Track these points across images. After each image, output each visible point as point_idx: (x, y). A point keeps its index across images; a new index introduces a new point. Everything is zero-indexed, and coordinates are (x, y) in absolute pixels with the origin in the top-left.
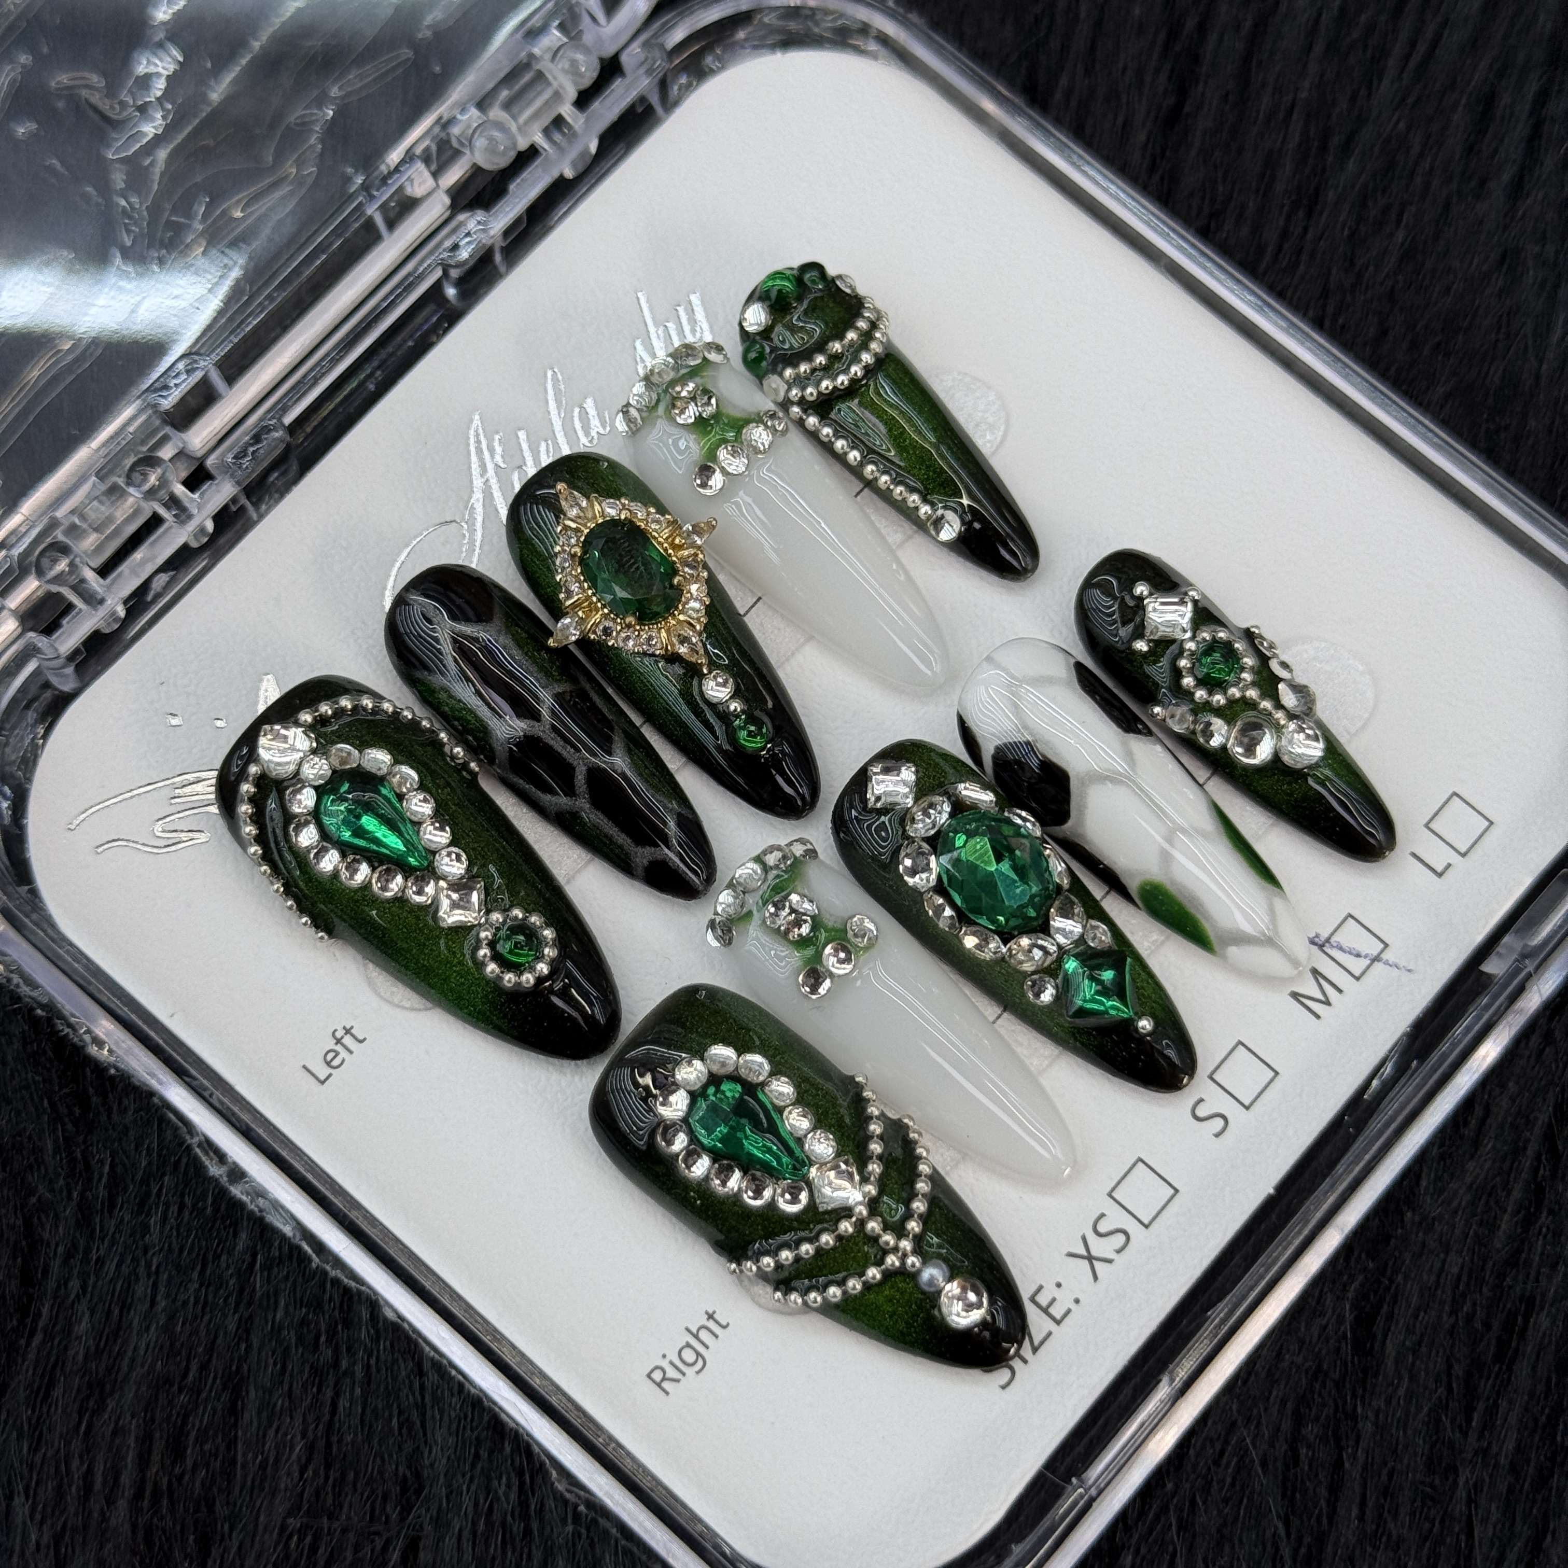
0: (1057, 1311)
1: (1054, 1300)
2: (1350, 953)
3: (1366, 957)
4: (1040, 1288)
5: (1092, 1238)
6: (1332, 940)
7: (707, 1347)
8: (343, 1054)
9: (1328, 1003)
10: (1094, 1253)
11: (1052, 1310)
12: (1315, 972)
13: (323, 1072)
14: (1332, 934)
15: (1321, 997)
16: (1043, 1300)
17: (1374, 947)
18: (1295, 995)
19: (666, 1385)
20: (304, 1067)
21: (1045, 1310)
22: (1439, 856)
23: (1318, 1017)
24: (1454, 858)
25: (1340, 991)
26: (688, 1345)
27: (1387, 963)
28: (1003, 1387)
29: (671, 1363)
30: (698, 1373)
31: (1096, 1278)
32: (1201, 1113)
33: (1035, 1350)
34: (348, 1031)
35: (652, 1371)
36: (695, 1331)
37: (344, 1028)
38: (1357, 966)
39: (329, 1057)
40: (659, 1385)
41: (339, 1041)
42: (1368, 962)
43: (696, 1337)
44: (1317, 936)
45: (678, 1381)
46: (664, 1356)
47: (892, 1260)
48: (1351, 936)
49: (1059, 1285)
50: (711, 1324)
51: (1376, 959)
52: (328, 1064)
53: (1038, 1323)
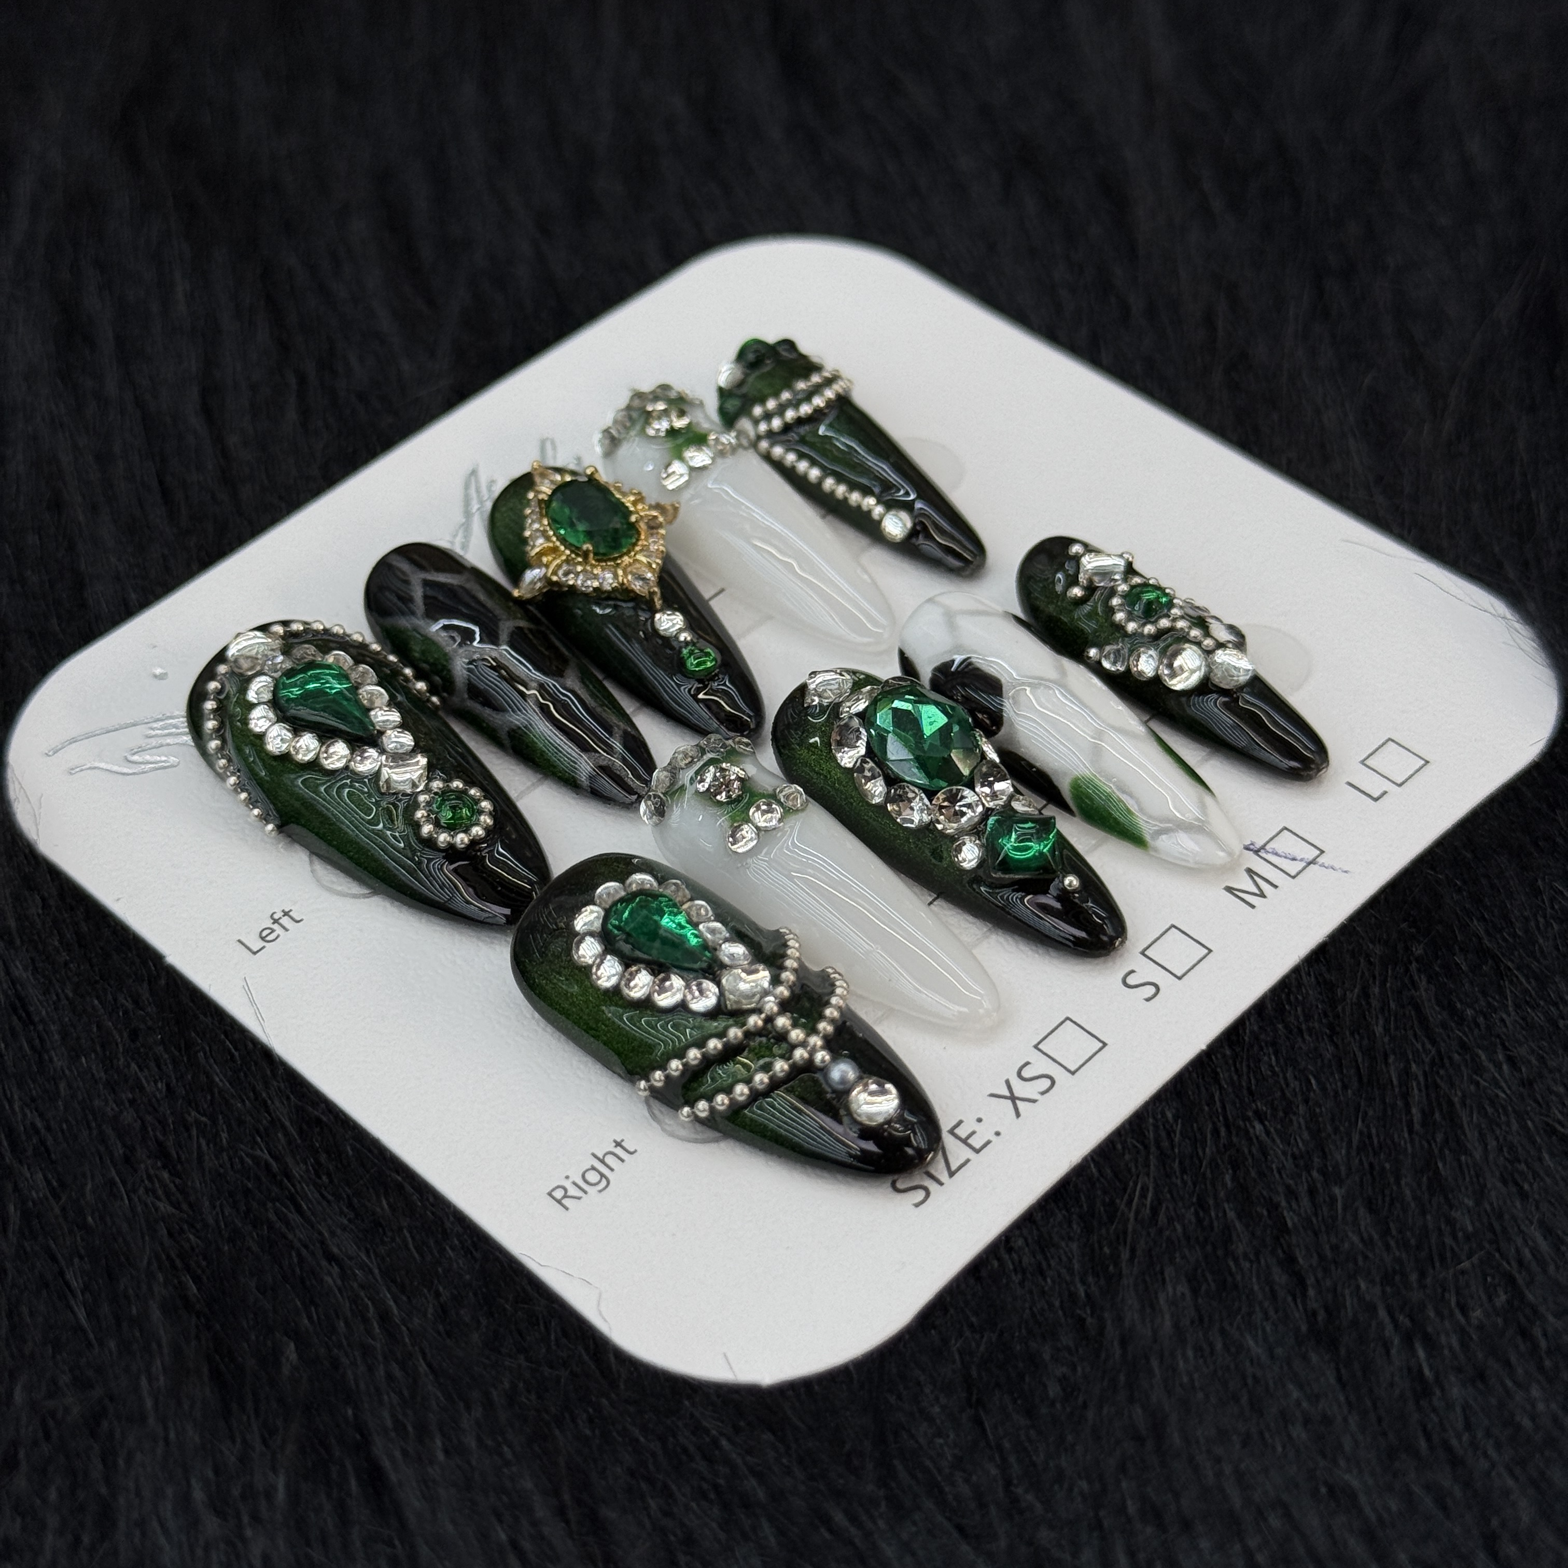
0: (976, 1142)
1: (973, 1133)
2: (1286, 857)
3: (1302, 860)
4: (960, 1122)
5: (1016, 1082)
6: (1267, 847)
7: (612, 1170)
8: (279, 931)
9: (1262, 895)
10: (1017, 1094)
11: (970, 1141)
12: (1250, 871)
13: (256, 944)
14: (1268, 842)
15: (1256, 891)
16: (962, 1132)
17: (1310, 853)
18: (1229, 889)
19: (566, 1202)
20: (239, 941)
21: (965, 1141)
22: (1373, 785)
23: (1253, 907)
24: (1390, 787)
25: (1275, 886)
26: (593, 1168)
27: (1322, 865)
28: (917, 1205)
29: (575, 1184)
30: (600, 1191)
31: (1018, 1115)
32: (1131, 980)
33: (952, 1174)
34: (286, 914)
35: (554, 1190)
37: (283, 911)
38: (1293, 868)
39: (264, 934)
40: (559, 1202)
41: (276, 921)
42: (1304, 864)
43: (602, 1161)
44: (1252, 844)
45: (579, 1198)
46: (567, 1178)
47: (800, 1054)
48: (1285, 843)
49: (980, 1120)
50: (618, 1151)
51: (1312, 862)
52: (263, 939)
53: (956, 1151)
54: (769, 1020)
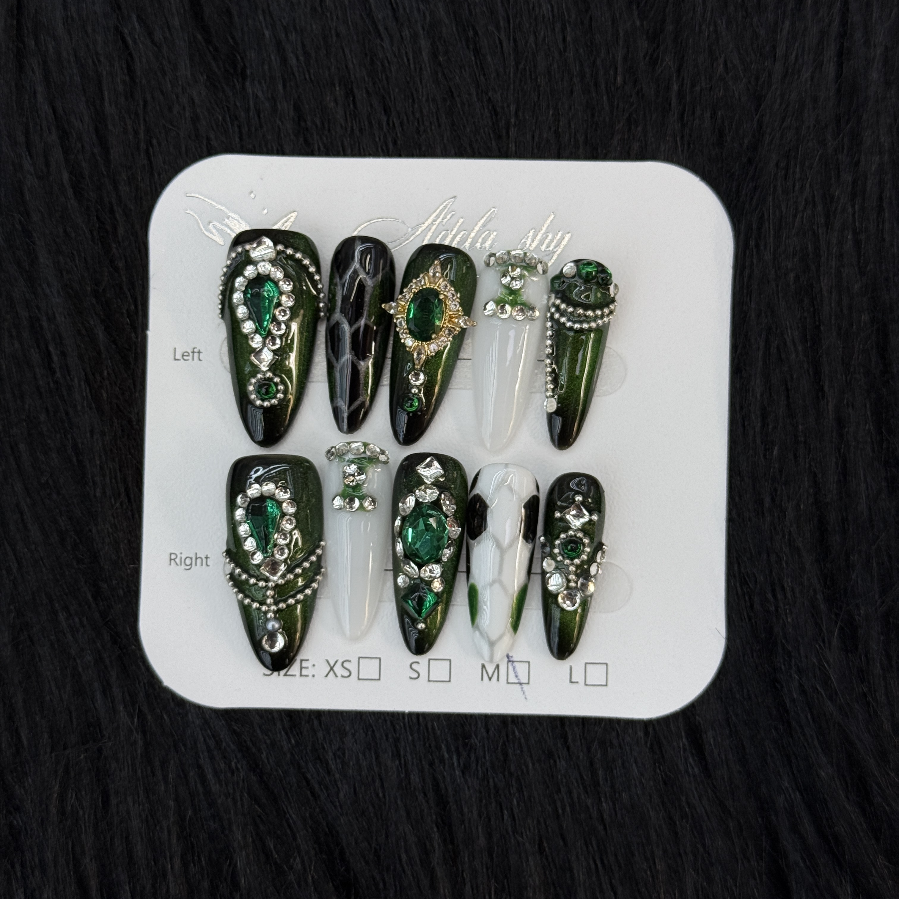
0: (304, 672)
1: (307, 668)
2: (515, 673)
3: (519, 679)
4: (307, 660)
5: (339, 664)
6: (514, 663)
7: (196, 565)
8: (190, 358)
9: (490, 679)
10: (335, 668)
11: (303, 670)
12: (498, 666)
13: (178, 356)
14: (517, 661)
15: (490, 676)
16: (304, 664)
17: (524, 680)
18: (483, 666)
19: (173, 562)
20: (175, 349)
21: (301, 668)
22: (578, 676)
23: (482, 679)
24: (582, 682)
25: (498, 680)
26: (191, 558)
27: (522, 688)
28: (264, 674)
29: (181, 558)
30: (186, 569)
31: (327, 676)
32: (415, 666)
33: (285, 675)
34: (199, 352)
35: (173, 553)
36: (198, 556)
37: (199, 350)
38: (512, 679)
39: (186, 354)
40: (171, 560)
41: (193, 352)
42: (517, 681)
43: (196, 559)
44: (512, 657)
45: (177, 565)
46: (181, 553)
47: (264, 608)
48: (522, 669)
49: (314, 665)
50: (204, 560)
51: (521, 684)
52: (183, 356)
53: (295, 669)
54: (267, 588)
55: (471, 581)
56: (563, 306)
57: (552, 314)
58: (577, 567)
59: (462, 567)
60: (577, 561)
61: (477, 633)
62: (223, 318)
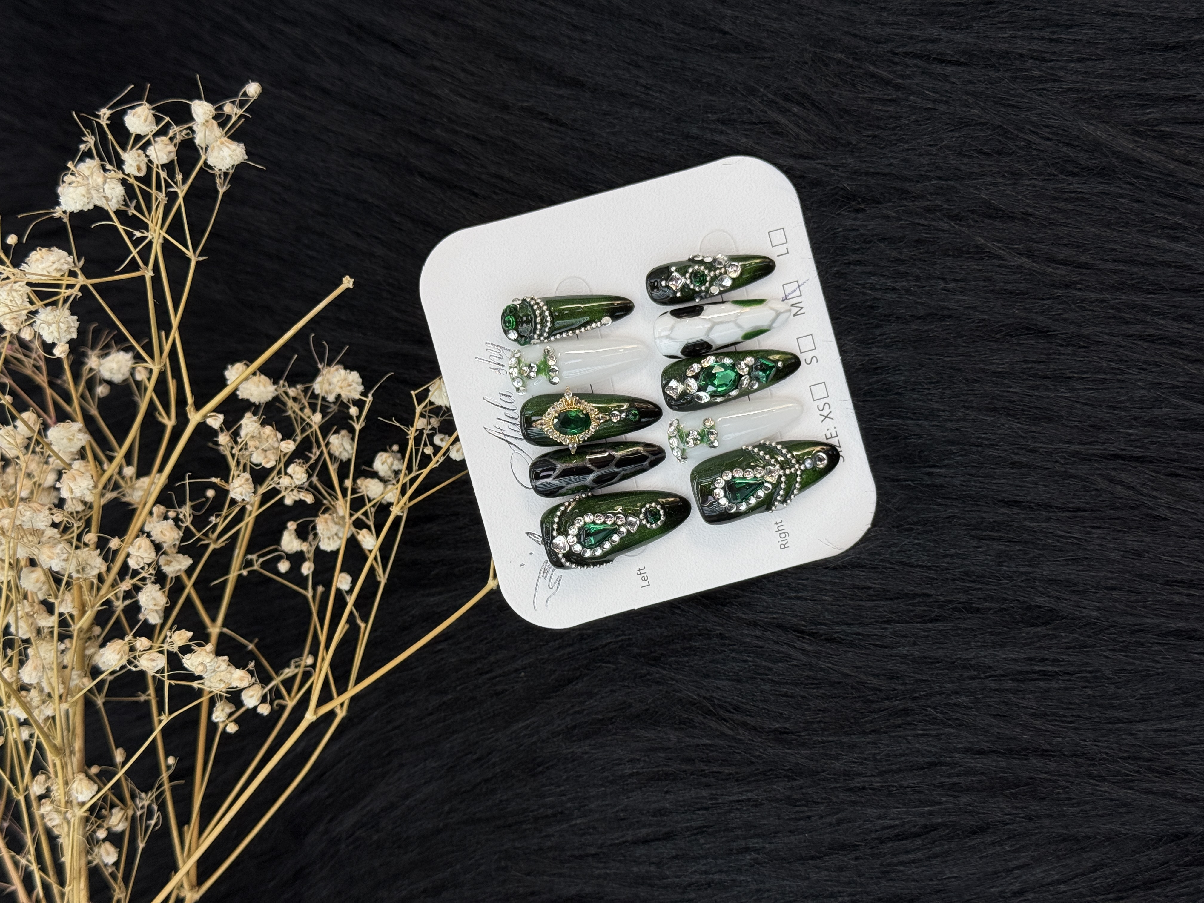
0: (834, 434)
1: (831, 434)
2: (793, 292)
4: (826, 435)
5: (822, 413)
6: (786, 295)
7: (784, 529)
8: (645, 575)
9: (802, 308)
10: (826, 415)
12: (792, 305)
13: (646, 583)
14: (785, 293)
15: (800, 308)
16: (829, 436)
17: (796, 285)
18: (795, 315)
19: (786, 546)
20: (642, 587)
21: (832, 437)
22: (782, 249)
23: (804, 313)
24: (786, 246)
25: (801, 302)
26: (780, 534)
27: (802, 285)
28: (844, 461)
29: (782, 541)
30: (788, 536)
31: (832, 419)
32: (808, 362)
33: (840, 447)
35: (780, 547)
36: (777, 530)
37: (638, 570)
38: (797, 293)
39: (643, 579)
40: (785, 548)
41: (641, 574)
42: (798, 289)
43: (779, 530)
44: (783, 298)
45: (787, 542)
46: (779, 542)
47: (799, 473)
48: (789, 289)
49: (828, 429)
50: (779, 525)
51: (799, 286)
52: (645, 580)
53: (834, 442)
54: (785, 475)
55: (740, 339)
56: (538, 332)
57: (545, 338)
58: (710, 271)
59: (732, 349)
60: (706, 272)
61: (774, 325)
62: (612, 561)
